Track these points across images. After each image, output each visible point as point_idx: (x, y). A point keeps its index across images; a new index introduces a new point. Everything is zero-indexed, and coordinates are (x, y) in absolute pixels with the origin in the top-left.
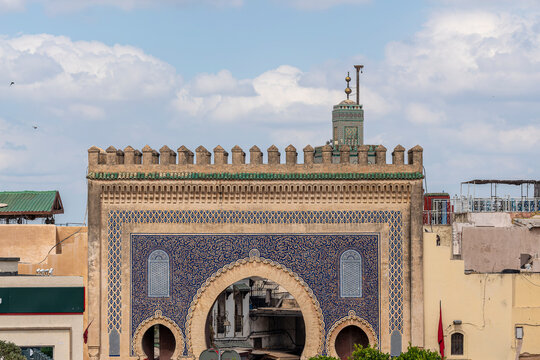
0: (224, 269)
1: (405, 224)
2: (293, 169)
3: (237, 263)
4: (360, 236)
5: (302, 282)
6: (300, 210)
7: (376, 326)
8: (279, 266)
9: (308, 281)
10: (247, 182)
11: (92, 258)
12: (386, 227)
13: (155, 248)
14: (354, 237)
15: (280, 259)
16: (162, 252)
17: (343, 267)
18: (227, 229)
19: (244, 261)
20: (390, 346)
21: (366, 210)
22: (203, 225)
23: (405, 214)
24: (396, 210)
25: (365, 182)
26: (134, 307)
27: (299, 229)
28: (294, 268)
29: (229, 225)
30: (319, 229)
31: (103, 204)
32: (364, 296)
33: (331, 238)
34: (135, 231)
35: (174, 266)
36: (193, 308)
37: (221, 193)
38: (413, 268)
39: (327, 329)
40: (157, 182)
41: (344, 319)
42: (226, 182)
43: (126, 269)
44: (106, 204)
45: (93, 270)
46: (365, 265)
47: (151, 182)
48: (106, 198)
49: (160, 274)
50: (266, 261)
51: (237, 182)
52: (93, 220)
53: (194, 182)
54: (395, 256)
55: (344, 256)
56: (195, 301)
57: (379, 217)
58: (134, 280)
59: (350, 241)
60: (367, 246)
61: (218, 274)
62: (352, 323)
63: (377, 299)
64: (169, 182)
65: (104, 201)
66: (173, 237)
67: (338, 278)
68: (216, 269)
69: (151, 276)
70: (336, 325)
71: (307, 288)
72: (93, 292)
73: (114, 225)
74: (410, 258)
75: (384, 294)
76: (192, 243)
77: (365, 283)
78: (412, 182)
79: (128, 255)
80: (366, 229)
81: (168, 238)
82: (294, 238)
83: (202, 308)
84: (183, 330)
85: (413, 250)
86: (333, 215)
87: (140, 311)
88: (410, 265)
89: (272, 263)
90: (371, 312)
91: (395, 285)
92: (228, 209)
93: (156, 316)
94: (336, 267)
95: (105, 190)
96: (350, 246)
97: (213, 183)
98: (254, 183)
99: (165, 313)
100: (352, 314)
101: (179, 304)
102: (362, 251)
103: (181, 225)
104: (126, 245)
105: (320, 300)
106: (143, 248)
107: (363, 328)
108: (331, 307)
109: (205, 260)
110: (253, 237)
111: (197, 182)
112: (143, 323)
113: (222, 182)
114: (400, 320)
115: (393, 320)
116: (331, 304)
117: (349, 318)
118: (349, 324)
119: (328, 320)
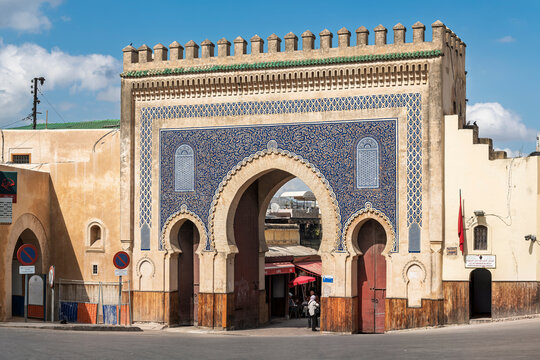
0: (244, 162)
1: (424, 106)
2: (309, 55)
3: (256, 156)
4: (377, 123)
5: (318, 173)
6: (317, 98)
7: (393, 219)
8: (296, 157)
9: (325, 172)
10: (264, 71)
11: (124, 154)
12: (404, 111)
13: (182, 142)
14: (371, 124)
15: (297, 150)
16: (188, 147)
17: (359, 156)
18: (247, 121)
19: (262, 153)
20: (407, 239)
21: (383, 94)
22: (224, 118)
23: (424, 96)
24: (414, 92)
25: (381, 63)
26: (162, 202)
27: (315, 117)
28: (310, 159)
29: (249, 117)
30: (336, 116)
31: (137, 102)
32: (381, 186)
33: (348, 125)
34: (164, 126)
35: (199, 160)
36: (215, 201)
37: (240, 85)
38: (431, 154)
39: (343, 222)
40: (180, 77)
41: (361, 212)
42: (244, 72)
43: (156, 164)
44: (139, 103)
45: (124, 166)
46: (383, 154)
47: (175, 77)
48: (139, 96)
49: (185, 169)
50: (283, 153)
51: (254, 72)
52: (125, 117)
53: (214, 74)
54: (414, 143)
55: (360, 144)
56: (217, 195)
57: (396, 101)
58: (162, 176)
59: (367, 127)
60: (384, 133)
61: (238, 167)
62: (368, 216)
63: (394, 190)
64: (191, 76)
65: (137, 98)
66: (198, 131)
67: (354, 168)
68: (236, 162)
69: (178, 170)
70: (352, 218)
71: (324, 179)
72: (124, 187)
73: (145, 122)
74: (428, 144)
75: (402, 184)
76: (214, 137)
77: (382, 172)
78: (430, 61)
79: (158, 151)
80: (383, 114)
81: (193, 132)
82: (311, 127)
83: (224, 203)
84: (206, 224)
85: (432, 135)
87: (168, 206)
88: (429, 151)
89: (290, 154)
90: (389, 206)
91: (414, 173)
93: (182, 211)
94: (352, 155)
95: (135, 89)
96: (367, 133)
97: (232, 74)
98: (270, 72)
99: (190, 207)
100: (368, 206)
101: (202, 198)
102: (379, 139)
103: (204, 119)
104: (156, 139)
105: (336, 191)
106: (172, 142)
107: (380, 221)
108: (347, 201)
109: (226, 153)
110: (271, 128)
111: (217, 74)
112: (170, 218)
113: (240, 73)
114: (418, 212)
115: (411, 212)
116: (347, 195)
117: (366, 210)
118: (366, 216)
119: (344, 212)
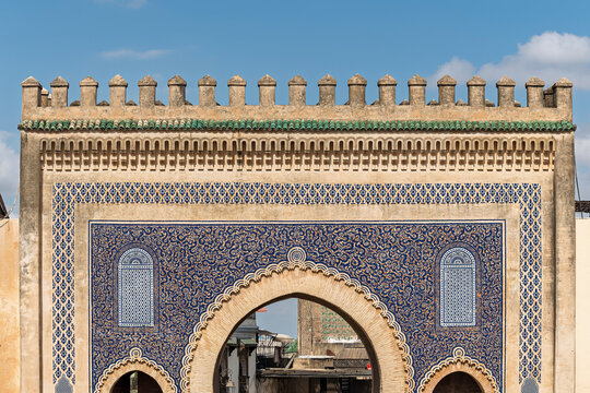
0: (245, 281)
1: (546, 204)
2: (361, 114)
3: (267, 271)
4: (472, 226)
5: (377, 302)
6: (373, 182)
7: (498, 373)
8: (338, 275)
9: (387, 300)
10: (286, 135)
11: (26, 260)
12: (515, 210)
13: (131, 245)
14: (464, 227)
15: (340, 265)
16: (141, 252)
17: (444, 276)
18: (251, 214)
19: (279, 268)
21: (482, 182)
22: (210, 207)
23: (546, 189)
24: (530, 182)
25: (483, 135)
26: (95, 342)
27: (372, 213)
28: (363, 279)
29: (254, 207)
30: (405, 213)
31: (45, 172)
32: (479, 323)
33: (425, 228)
34: (97, 216)
35: (162, 275)
36: (193, 344)
37: (240, 153)
38: (559, 276)
39: (417, 378)
40: (132, 136)
41: (446, 362)
42: (250, 135)
43: (82, 279)
44: (51, 174)
45: (28, 281)
46: (481, 274)
47: (123, 135)
48: (50, 163)
49: (138, 290)
50: (316, 267)
51: (267, 135)
52: (28, 198)
53: (194, 135)
54: (530, 259)
55: (446, 258)
56: (197, 333)
57: (503, 194)
58: (95, 298)
59: (457, 232)
60: (484, 242)
61: (235, 288)
62: (458, 368)
63: (500, 329)
64: (152, 135)
65: (46, 167)
66: (160, 226)
67: (436, 294)
68: (231, 281)
69: (123, 291)
70: (432, 371)
71: (385, 312)
72: (28, 316)
73: (62, 207)
74: (554, 260)
75: (512, 320)
76: (192, 238)
77: (480, 302)
78: (558, 137)
79: (85, 257)
80: (483, 213)
81: (151, 228)
82: (363, 228)
83: (208, 346)
84: (177, 380)
85: (560, 247)
86: (428, 191)
87: (105, 349)
88: (554, 272)
89: (327, 271)
90: (490, 350)
91: (529, 305)
92: (252, 182)
93: (132, 358)
94: (433, 276)
95: (47, 149)
96: (457, 241)
97: (228, 136)
98: (297, 136)
99: (146, 352)
100: (459, 353)
101: (171, 339)
102: (477, 251)
103: (173, 208)
104: (82, 239)
105: (407, 330)
106: (110, 245)
107: (477, 375)
108: (424, 343)
109: (214, 265)
110: (294, 226)
111: (200, 135)
112: (110, 370)
113: (243, 135)
114: (536, 361)
115: (525, 361)
116: (424, 337)
117: (454, 359)
118: (453, 369)
119: (419, 364)
